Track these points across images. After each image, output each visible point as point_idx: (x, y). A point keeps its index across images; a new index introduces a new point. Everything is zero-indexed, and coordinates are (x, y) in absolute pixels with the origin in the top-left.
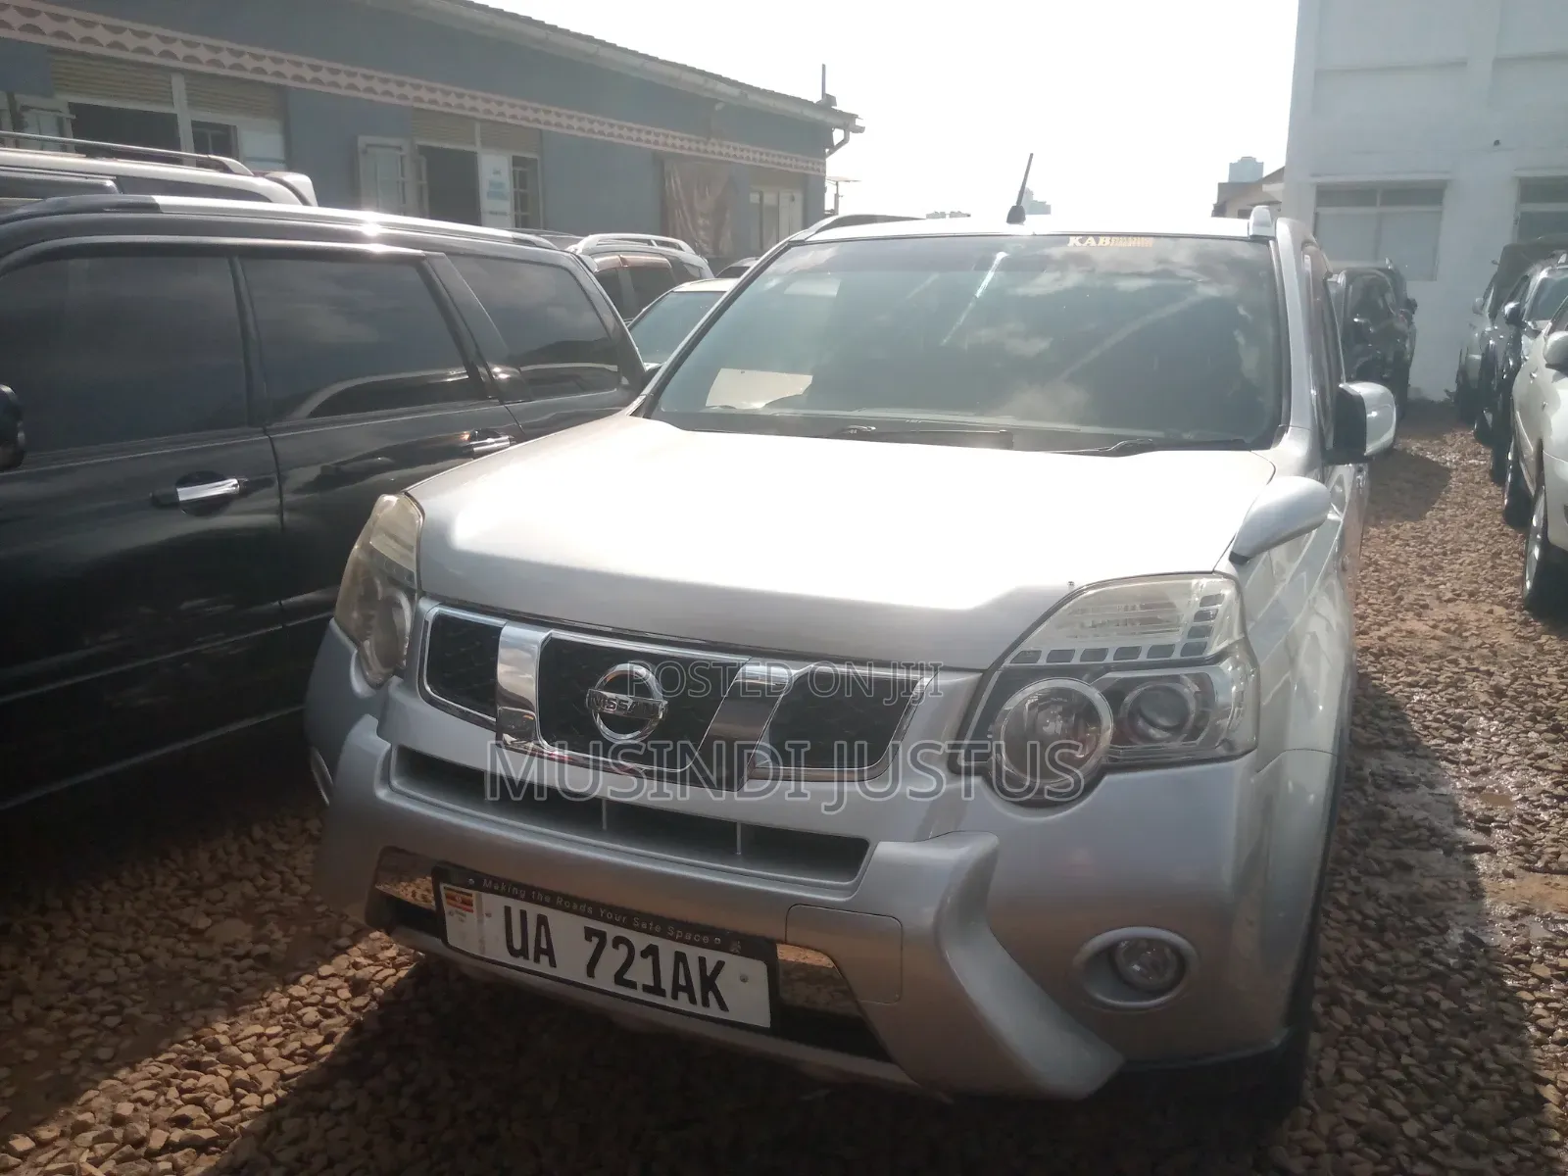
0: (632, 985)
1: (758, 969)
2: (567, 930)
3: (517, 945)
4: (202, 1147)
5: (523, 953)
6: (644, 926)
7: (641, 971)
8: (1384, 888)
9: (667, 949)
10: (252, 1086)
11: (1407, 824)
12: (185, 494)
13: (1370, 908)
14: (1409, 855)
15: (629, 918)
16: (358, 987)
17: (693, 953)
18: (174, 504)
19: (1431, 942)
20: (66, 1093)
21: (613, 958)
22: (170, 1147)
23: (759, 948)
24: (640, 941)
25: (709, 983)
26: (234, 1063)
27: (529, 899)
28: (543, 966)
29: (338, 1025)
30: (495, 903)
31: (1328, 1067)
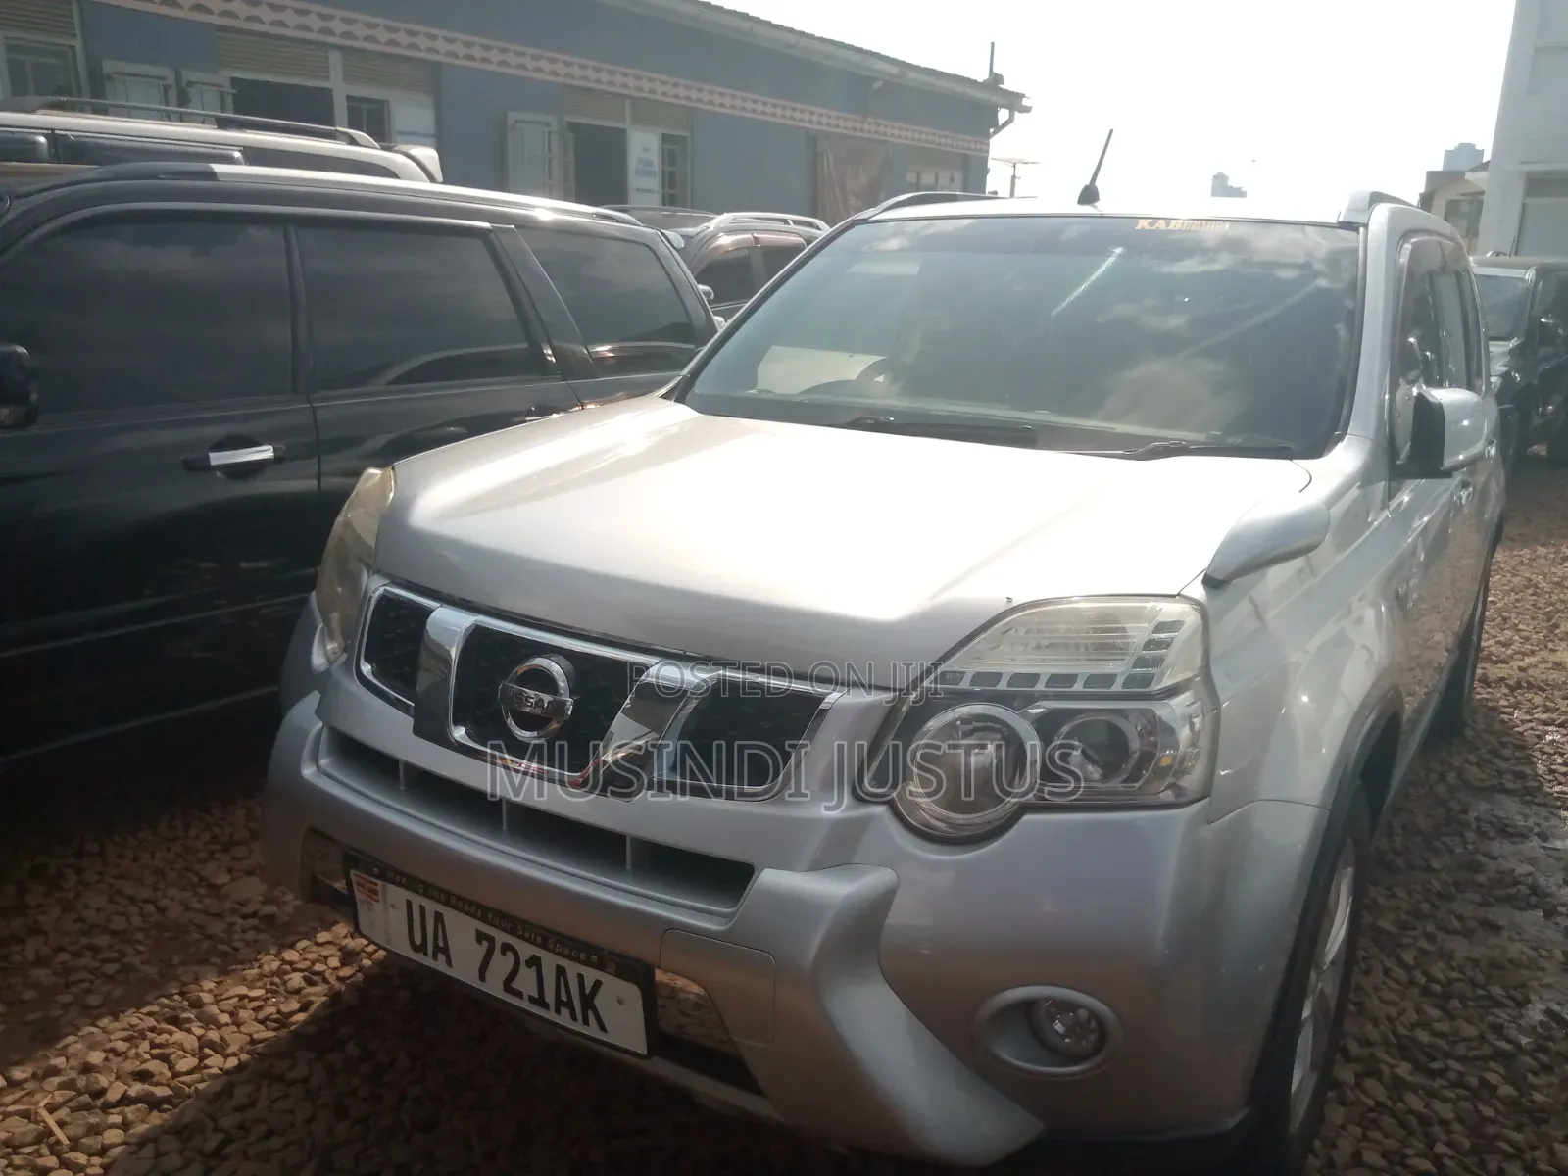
0: (519, 994)
1: (632, 993)
2: (461, 930)
3: (418, 941)
4: (154, 1104)
5: (421, 948)
6: (527, 935)
7: (526, 981)
8: (1461, 948)
9: (550, 961)
10: (220, 1048)
11: (1506, 878)
12: (217, 458)
13: (1438, 970)
14: (1500, 915)
15: (514, 925)
16: (348, 956)
17: (572, 969)
18: (208, 468)
19: (1503, 1016)
20: (49, 1035)
21: (501, 965)
22: (125, 1100)
23: (637, 972)
24: (526, 950)
25: (588, 1001)
26: (209, 1022)
27: (426, 895)
28: (440, 965)
29: (318, 995)
30: (398, 895)
31: (1345, 1147)
